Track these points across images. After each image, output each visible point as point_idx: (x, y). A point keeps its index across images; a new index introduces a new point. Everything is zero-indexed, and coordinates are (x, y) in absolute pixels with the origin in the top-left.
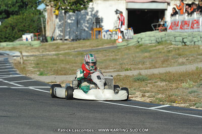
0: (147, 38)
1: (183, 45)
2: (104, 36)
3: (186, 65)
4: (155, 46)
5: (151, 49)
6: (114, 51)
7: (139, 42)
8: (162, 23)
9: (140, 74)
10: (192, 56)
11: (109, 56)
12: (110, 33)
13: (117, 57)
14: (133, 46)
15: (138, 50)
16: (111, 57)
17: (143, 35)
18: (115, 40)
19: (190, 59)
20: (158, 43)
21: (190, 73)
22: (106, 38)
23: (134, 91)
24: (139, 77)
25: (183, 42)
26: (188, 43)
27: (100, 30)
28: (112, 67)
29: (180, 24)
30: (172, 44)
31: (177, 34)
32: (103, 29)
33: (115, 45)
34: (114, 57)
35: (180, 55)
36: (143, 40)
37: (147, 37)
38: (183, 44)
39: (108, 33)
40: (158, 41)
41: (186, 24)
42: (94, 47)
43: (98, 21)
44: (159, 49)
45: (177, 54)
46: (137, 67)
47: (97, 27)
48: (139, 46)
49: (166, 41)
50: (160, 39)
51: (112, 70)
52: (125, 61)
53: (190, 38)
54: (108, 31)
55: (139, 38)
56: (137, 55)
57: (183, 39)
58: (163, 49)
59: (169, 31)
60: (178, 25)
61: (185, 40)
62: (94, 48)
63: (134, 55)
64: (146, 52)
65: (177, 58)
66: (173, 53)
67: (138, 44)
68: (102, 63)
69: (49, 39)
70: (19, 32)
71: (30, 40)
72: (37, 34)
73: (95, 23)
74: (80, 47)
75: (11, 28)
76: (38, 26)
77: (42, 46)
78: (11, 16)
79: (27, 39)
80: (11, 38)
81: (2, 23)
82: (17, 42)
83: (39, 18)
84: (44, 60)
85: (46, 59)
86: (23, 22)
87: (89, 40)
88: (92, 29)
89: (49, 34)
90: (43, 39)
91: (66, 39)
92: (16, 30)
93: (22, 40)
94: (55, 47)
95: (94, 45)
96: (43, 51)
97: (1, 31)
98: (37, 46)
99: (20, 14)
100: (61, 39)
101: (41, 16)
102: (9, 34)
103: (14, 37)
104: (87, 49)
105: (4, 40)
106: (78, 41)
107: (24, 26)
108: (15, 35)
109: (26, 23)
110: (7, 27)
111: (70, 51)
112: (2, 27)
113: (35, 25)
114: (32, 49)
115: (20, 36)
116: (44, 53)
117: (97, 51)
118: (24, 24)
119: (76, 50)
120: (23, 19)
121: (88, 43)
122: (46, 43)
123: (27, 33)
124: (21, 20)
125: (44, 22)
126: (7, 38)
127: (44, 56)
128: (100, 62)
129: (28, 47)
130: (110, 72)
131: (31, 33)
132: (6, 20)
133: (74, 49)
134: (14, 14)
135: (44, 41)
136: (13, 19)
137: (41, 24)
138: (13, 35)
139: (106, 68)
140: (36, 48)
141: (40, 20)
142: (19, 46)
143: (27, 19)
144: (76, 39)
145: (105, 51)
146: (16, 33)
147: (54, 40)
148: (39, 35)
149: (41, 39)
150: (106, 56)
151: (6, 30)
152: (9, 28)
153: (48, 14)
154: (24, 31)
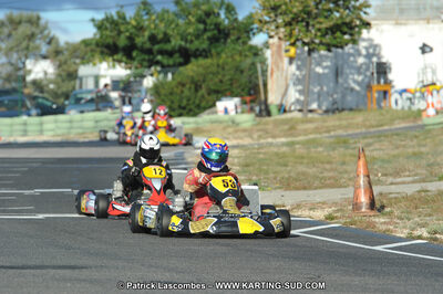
2: (396, 102)
6: (416, 137)
11: (404, 146)
12: (410, 96)
13: (423, 149)
16: (410, 150)
18: (420, 112)
22: (400, 107)
27: (385, 88)
28: (409, 171)
32: (393, 87)
33: (420, 123)
34: (416, 150)
39: (405, 95)
42: (373, 127)
43: (382, 69)
47: (379, 82)
51: (410, 179)
52: (439, 159)
54: (405, 91)
62: (372, 130)
68: (388, 162)
69: (274, 110)
70: (209, 94)
71: (233, 113)
72: (248, 98)
73: (375, 75)
74: (340, 127)
75: (193, 86)
76: (250, 82)
77: (259, 124)
78: (193, 60)
79: (226, 111)
80: (192, 107)
81: (173, 74)
82: (205, 117)
83: (253, 64)
84: (261, 156)
85: (264, 154)
86: (218, 73)
87: (360, 110)
88: (369, 87)
89: (273, 98)
90: (261, 111)
91: (311, 111)
92: (203, 91)
93: (216, 112)
94: (286, 127)
95: (374, 123)
96: (260, 137)
97: (171, 94)
98: (247, 125)
99: (212, 56)
100: (300, 111)
101: (257, 60)
102: (189, 100)
103: (198, 106)
104: (358, 131)
105: (177, 112)
106: (338, 115)
107: (221, 81)
108: (201, 101)
109: (224, 76)
110: (183, 85)
111: (318, 136)
112: (174, 83)
113: (244, 79)
114: (236, 131)
115: (211, 103)
116: (262, 141)
117: (380, 136)
118: (220, 77)
119: (332, 133)
120: (218, 66)
121: (359, 118)
122: (267, 119)
123: (226, 96)
124: (214, 69)
125: (264, 72)
126: (184, 108)
127: (261, 146)
128: (383, 161)
129: (229, 126)
130: (404, 183)
131: (236, 96)
132: (181, 69)
133: (329, 131)
134: (200, 55)
135: (264, 113)
136: (198, 66)
137: (257, 78)
138: (197, 102)
139: (397, 174)
140: (244, 130)
141: (256, 68)
142: (208, 126)
143: (227, 67)
144: (334, 109)
145: (397, 135)
146: (203, 96)
147: (285, 111)
148: (252, 101)
149: (257, 109)
150: (397, 148)
151: (182, 92)
152: (188, 86)
153: (272, 55)
154: (220, 93)
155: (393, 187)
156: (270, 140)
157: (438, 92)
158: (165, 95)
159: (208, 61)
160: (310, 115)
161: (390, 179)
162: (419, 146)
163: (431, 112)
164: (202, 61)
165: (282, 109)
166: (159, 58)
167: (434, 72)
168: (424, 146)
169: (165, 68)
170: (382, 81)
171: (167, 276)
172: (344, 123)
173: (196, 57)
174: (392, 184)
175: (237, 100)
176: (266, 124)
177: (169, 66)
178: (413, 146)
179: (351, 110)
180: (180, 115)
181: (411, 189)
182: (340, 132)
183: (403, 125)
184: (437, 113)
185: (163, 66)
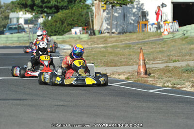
2: (150, 29)
6: (160, 44)
7: (184, 35)
9: (188, 65)
11: (155, 48)
12: (156, 26)
13: (164, 49)
14: (179, 38)
15: (184, 42)
16: (158, 50)
17: (188, 27)
18: (161, 33)
22: (152, 31)
23: (184, 82)
24: (187, 68)
27: (145, 23)
28: (160, 58)
32: (149, 22)
33: (161, 38)
34: (161, 49)
36: (188, 32)
37: (193, 29)
39: (154, 26)
42: (141, 39)
43: (144, 15)
46: (184, 58)
48: (185, 38)
51: (160, 62)
52: (172, 53)
54: (154, 24)
55: (184, 31)
56: (183, 47)
62: (140, 41)
63: (180, 47)
64: (192, 44)
68: (150, 54)
69: (97, 33)
70: (68, 26)
71: (79, 34)
72: (85, 28)
73: (141, 17)
74: (126, 40)
75: (61, 22)
76: (86, 20)
77: (90, 39)
78: (60, 10)
79: (76, 33)
80: (61, 31)
81: (52, 17)
82: (66, 36)
83: (87, 12)
84: (93, 52)
85: (95, 51)
86: (72, 16)
87: (135, 32)
88: (138, 23)
89: (96, 27)
90: (91, 33)
91: (113, 33)
92: (65, 24)
93: (71, 34)
94: (103, 40)
95: (141, 38)
96: (91, 44)
97: (51, 25)
98: (85, 39)
99: (69, 9)
100: (108, 33)
101: (89, 10)
102: (59, 28)
103: (63, 31)
104: (134, 41)
105: (54, 33)
106: (125, 35)
107: (73, 20)
108: (64, 29)
109: (74, 18)
110: (57, 22)
111: (117, 44)
112: (53, 21)
113: (83, 19)
114: (81, 42)
115: (69, 30)
116: (92, 46)
117: (144, 44)
118: (73, 18)
119: (123, 43)
120: (72, 13)
121: (134, 36)
122: (94, 36)
123: (75, 26)
124: (70, 15)
125: (92, 16)
126: (57, 32)
127: (93, 48)
128: (147, 54)
129: (77, 40)
130: (157, 63)
131: (80, 27)
132: (56, 14)
133: (122, 42)
134: (64, 8)
135: (92, 34)
136: (63, 13)
137: (89, 18)
138: (63, 29)
139: (154, 59)
140: (85, 41)
141: (88, 14)
142: (68, 40)
143: (76, 14)
144: (123, 32)
145: (151, 43)
146: (65, 27)
147: (101, 33)
148: (87, 29)
149: (89, 32)
150: (152, 48)
151: (56, 25)
152: (59, 22)
153: (96, 9)
154: (73, 25)
155: (154, 65)
156: (96, 46)
157: (168, 24)
158: (48, 26)
159: (67, 11)
160: (113, 35)
161: (152, 62)
162: (162, 47)
163: (166, 33)
164: (64, 11)
165: (100, 32)
166: (46, 10)
167: (166, 16)
168: (164, 48)
169: (48, 14)
170: (144, 20)
171: (62, 103)
172: (128, 38)
173: (62, 9)
174: (153, 64)
175: (80, 28)
176: (93, 39)
177: (50, 13)
178: (159, 48)
179: (130, 32)
180: (55, 35)
181: (162, 66)
182: (127, 42)
183: (154, 39)
184: (169, 33)
185: (47, 13)
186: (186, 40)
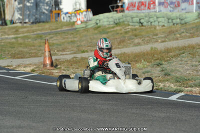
0: (105, 20)
1: (140, 26)
2: (64, 18)
3: (141, 45)
4: (113, 27)
5: (109, 30)
6: (72, 34)
7: (97, 24)
8: (120, 4)
10: (147, 37)
11: (67, 38)
12: (70, 15)
13: (75, 39)
14: (91, 28)
15: (96, 32)
16: (70, 40)
17: (101, 16)
18: (74, 22)
19: (146, 39)
20: (116, 24)
21: (144, 53)
22: (65, 20)
25: (140, 22)
26: (145, 24)
27: (59, 12)
28: (69, 49)
29: (137, 5)
30: (129, 25)
31: (134, 15)
32: (62, 11)
33: (74, 27)
34: (72, 40)
35: (136, 36)
36: (101, 21)
37: (105, 18)
38: (140, 24)
39: (68, 15)
40: (116, 22)
41: (143, 4)
42: (53, 29)
43: (57, 3)
44: (117, 30)
45: (133, 35)
47: (56, 9)
48: (97, 27)
49: (124, 21)
50: (118, 20)
51: (69, 52)
52: (82, 44)
53: (147, 18)
54: (67, 13)
55: (97, 20)
56: (95, 36)
57: (140, 20)
58: (121, 30)
59: (126, 12)
60: (135, 6)
61: (142, 21)
62: (53, 31)
63: (92, 37)
64: (104, 34)
65: (133, 39)
66: (130, 34)
67: (96, 26)
68: (60, 45)
69: (8, 23)
73: (54, 6)
74: (39, 30)
77: (1, 29)
87: (48, 22)
88: (51, 12)
90: (2, 23)
94: (14, 30)
95: (54, 28)
96: (2, 35)
100: (20, 23)
104: (47, 31)
111: (29, 34)
116: (3, 37)
117: (56, 34)
119: (35, 33)
121: (47, 26)
122: (5, 26)
125: (3, 5)
128: (57, 45)
130: (67, 54)
135: (4, 24)
139: (64, 50)
144: (36, 22)
145: (64, 33)
147: (13, 23)
150: (64, 39)
157: (82, 13)
160: (25, 25)
161: (60, 53)
162: (74, 37)
163: (79, 22)
167: (80, 4)
168: (76, 38)
172: (40, 28)
174: (61, 55)
176: (4, 29)
178: (71, 38)
179: (44, 22)
181: (69, 57)
182: (39, 32)
183: (67, 29)
184: (82, 23)
186: (99, 29)
